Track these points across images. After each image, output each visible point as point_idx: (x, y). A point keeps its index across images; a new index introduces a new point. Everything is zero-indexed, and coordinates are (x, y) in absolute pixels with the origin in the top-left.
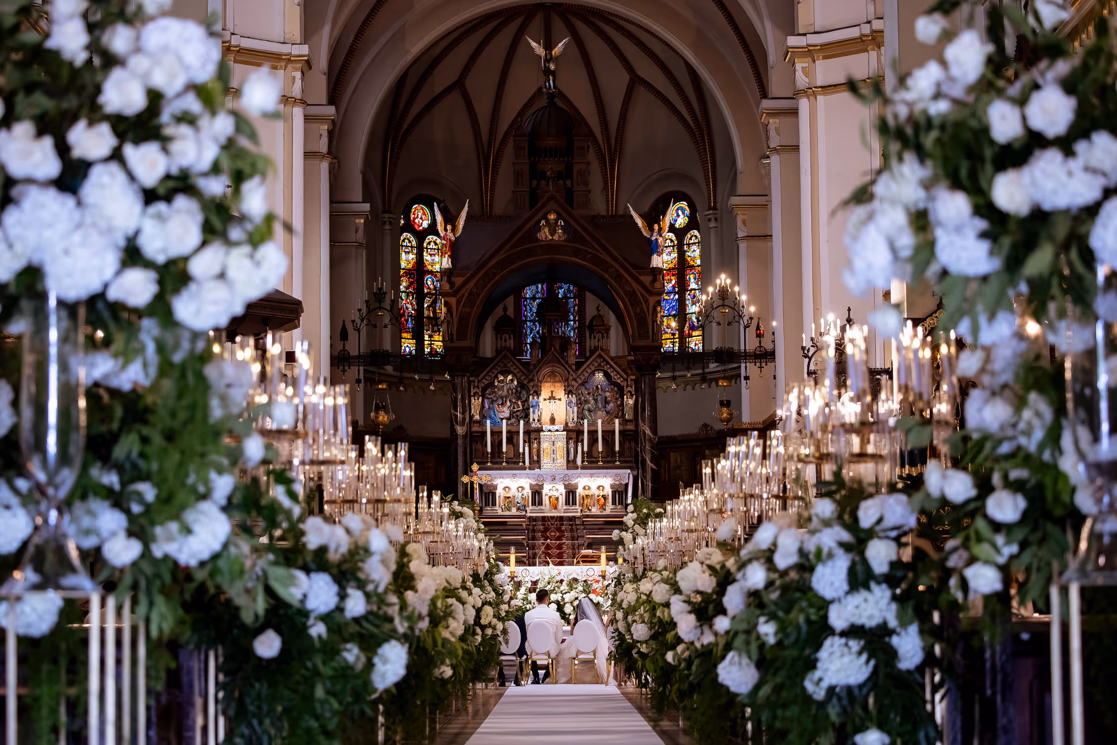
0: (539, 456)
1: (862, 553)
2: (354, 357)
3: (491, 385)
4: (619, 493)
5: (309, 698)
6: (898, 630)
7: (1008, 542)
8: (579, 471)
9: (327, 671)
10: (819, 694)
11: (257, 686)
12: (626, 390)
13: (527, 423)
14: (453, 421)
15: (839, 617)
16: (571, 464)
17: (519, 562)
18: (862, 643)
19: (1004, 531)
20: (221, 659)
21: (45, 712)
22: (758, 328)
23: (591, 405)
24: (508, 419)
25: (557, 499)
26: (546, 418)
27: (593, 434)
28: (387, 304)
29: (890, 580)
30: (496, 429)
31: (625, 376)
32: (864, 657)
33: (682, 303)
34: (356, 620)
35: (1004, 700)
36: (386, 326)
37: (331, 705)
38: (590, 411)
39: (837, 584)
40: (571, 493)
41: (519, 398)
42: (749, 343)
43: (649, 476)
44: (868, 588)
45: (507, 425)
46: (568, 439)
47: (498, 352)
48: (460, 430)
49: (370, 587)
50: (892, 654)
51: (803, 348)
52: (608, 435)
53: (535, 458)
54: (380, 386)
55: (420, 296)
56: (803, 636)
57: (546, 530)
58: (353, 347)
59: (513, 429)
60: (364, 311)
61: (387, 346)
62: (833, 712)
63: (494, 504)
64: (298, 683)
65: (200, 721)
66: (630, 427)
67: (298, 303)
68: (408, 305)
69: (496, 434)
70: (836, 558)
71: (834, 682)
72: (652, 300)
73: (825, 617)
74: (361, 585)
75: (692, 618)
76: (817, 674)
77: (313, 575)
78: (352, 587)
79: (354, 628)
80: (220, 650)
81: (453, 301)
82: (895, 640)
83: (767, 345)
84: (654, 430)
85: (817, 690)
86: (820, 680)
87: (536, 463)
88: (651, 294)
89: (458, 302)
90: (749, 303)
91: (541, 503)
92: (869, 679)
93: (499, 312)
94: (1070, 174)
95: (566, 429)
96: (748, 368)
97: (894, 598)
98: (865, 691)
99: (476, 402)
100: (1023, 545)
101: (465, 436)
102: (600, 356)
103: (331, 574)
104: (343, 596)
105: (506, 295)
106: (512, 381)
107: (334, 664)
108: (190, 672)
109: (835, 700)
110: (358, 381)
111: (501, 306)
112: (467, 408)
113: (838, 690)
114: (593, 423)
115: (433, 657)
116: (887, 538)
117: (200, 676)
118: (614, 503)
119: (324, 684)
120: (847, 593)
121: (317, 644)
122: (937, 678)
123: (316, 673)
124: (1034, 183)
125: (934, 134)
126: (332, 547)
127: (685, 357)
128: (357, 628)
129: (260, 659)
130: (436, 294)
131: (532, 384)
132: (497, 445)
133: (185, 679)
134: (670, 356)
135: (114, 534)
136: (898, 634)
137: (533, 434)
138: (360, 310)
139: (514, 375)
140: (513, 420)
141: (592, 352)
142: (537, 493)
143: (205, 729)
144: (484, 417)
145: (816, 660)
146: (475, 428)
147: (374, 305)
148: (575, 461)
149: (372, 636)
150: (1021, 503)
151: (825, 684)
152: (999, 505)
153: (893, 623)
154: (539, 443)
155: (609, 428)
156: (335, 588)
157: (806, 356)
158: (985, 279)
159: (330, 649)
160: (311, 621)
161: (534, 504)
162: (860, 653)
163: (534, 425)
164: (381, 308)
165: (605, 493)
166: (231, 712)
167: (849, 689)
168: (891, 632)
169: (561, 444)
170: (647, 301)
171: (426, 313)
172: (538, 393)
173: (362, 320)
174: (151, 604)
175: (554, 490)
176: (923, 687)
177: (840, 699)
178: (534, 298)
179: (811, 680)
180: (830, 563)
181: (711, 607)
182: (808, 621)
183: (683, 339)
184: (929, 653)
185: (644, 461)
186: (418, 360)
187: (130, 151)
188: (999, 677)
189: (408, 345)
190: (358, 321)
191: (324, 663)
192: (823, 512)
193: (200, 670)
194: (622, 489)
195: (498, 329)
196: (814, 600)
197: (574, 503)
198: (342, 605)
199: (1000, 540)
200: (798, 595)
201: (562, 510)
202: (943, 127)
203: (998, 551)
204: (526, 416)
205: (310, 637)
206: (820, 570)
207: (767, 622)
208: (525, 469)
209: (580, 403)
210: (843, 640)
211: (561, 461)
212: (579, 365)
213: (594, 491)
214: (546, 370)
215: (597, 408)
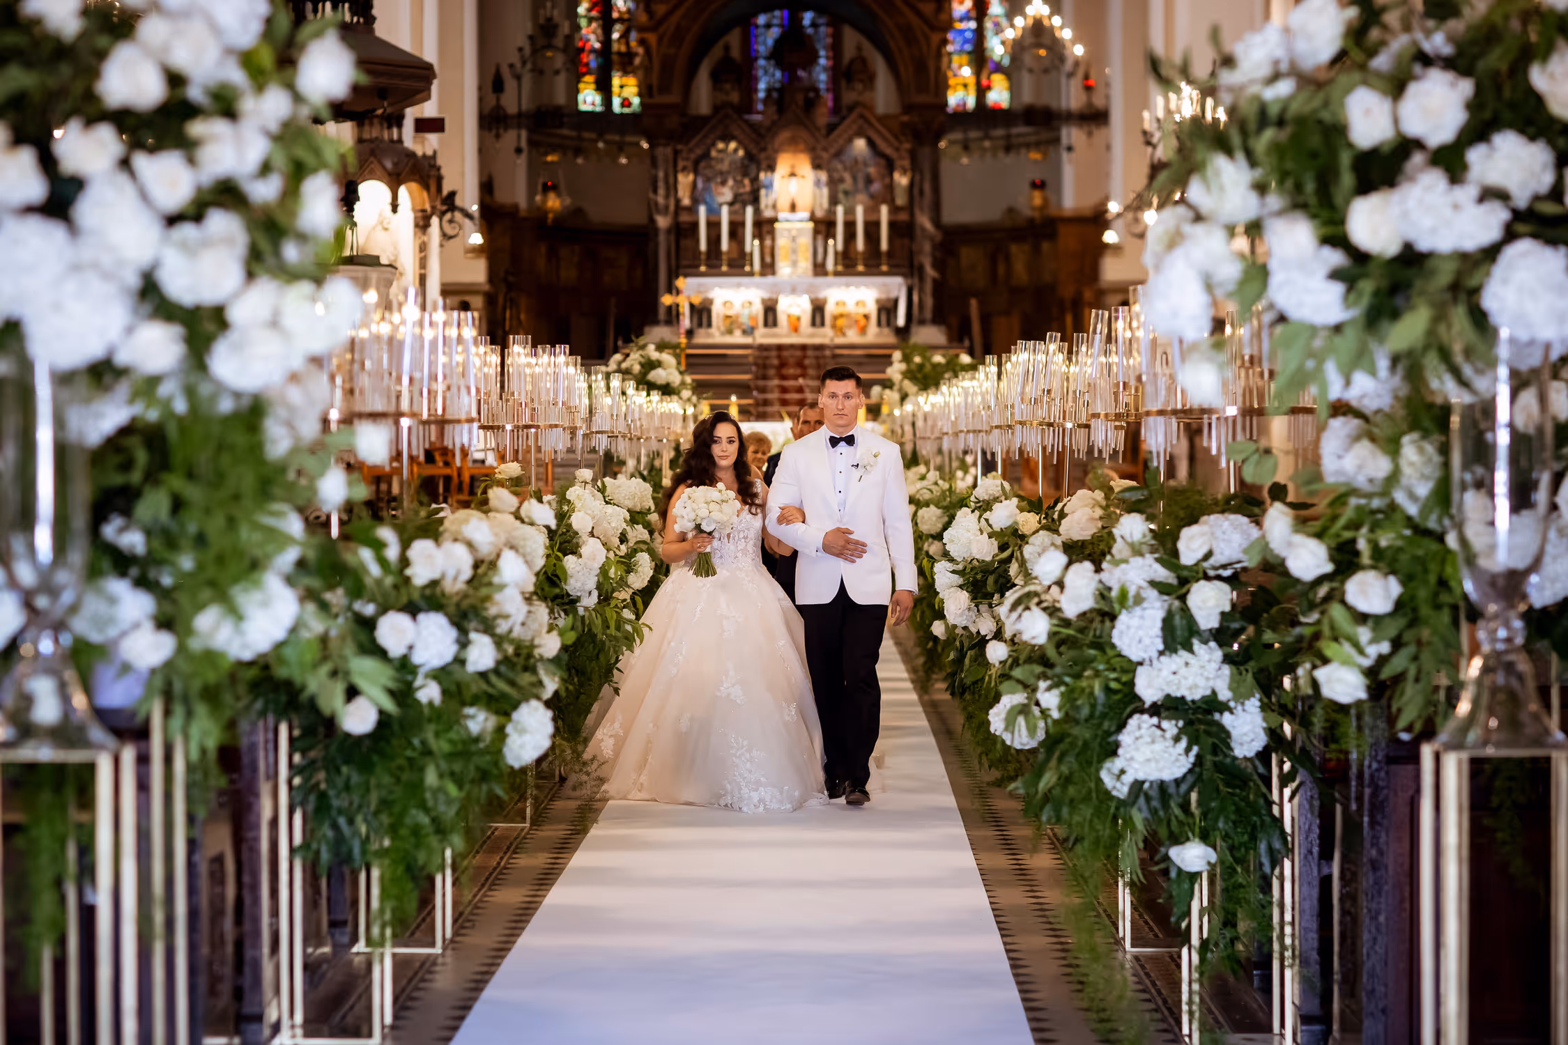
0: (773, 256)
1: (1183, 598)
2: (512, 117)
3: (706, 155)
4: (887, 310)
5: (417, 787)
6: (1232, 704)
7: (1374, 641)
8: (830, 279)
9: (441, 746)
10: (1121, 790)
11: (345, 769)
12: (898, 163)
13: (757, 211)
14: (652, 208)
15: (1149, 686)
16: (819, 269)
17: (745, 413)
18: (1181, 723)
19: (1370, 623)
20: (296, 733)
21: (44, 859)
22: (1087, 77)
23: (848, 184)
24: (731, 204)
25: (799, 319)
26: (784, 203)
27: (850, 226)
28: (559, 42)
29: (1221, 636)
30: (713, 218)
31: (896, 144)
32: (1183, 743)
33: (980, 34)
34: (483, 675)
35: (1373, 823)
36: (557, 72)
37: (446, 793)
38: (846, 193)
39: (1147, 641)
40: (818, 309)
41: (745, 174)
42: (1073, 98)
43: (929, 287)
44: (1190, 649)
45: (731, 213)
46: (816, 232)
47: (716, 109)
48: (663, 222)
49: (502, 627)
50: (1223, 736)
51: (1145, 133)
52: (872, 229)
53: (768, 259)
54: (549, 158)
55: (607, 23)
56: (1099, 708)
57: (783, 365)
58: (510, 102)
59: (738, 218)
60: (527, 51)
61: (561, 99)
62: (1139, 817)
63: (709, 325)
64: (401, 768)
65: (266, 814)
66: (903, 217)
67: (428, 67)
68: (591, 36)
69: (714, 226)
70: (1145, 605)
71: (1141, 777)
72: (935, 38)
73: (1131, 684)
74: (488, 627)
75: (964, 596)
76: (1117, 764)
77: (422, 617)
78: (477, 631)
79: (479, 687)
80: (296, 722)
81: (652, 38)
82: (1227, 719)
83: (1098, 101)
84: (937, 222)
85: (1118, 785)
86: (1123, 772)
87: (769, 268)
88: (933, 28)
89: (660, 39)
90: (1074, 42)
91: (775, 324)
92: (1190, 771)
93: (717, 52)
94: (1456, 207)
95: (813, 218)
96: (1072, 135)
97: (1228, 659)
98: (1184, 788)
99: (685, 180)
100: (1397, 644)
101: (669, 231)
102: (862, 116)
103: (447, 615)
104: (464, 643)
105: (726, 29)
106: (736, 150)
107: (453, 735)
108: (253, 747)
109: (1142, 800)
110: (519, 151)
111: (721, 44)
112: (672, 188)
113: (1146, 786)
114: (850, 212)
115: (603, 643)
116: (1219, 578)
117: (266, 750)
118: (879, 324)
119: (437, 766)
120: (1161, 653)
121: (426, 711)
122: (1287, 766)
123: (427, 752)
124: (1405, 215)
125: (1269, 134)
126: (451, 573)
127: (984, 115)
128: (484, 686)
129: (348, 735)
130: (628, 21)
131: (763, 156)
132: (714, 240)
133: (246, 760)
134: (962, 118)
135: (136, 626)
136: (1231, 711)
137: (765, 227)
138: (520, 50)
139: (740, 142)
140: (737, 206)
141: (851, 109)
142: (770, 311)
143: (274, 822)
144: (696, 201)
145: (1117, 745)
146: (684, 218)
147: (541, 42)
148: (823, 265)
149: (503, 696)
150: (1394, 588)
151: (1128, 779)
152: (1364, 592)
153: (1224, 694)
154: (773, 239)
155: (873, 218)
156: (453, 633)
157: (1148, 143)
158: (1338, 329)
159: (446, 716)
160: (419, 681)
161: (766, 324)
162: (1177, 739)
163: (768, 213)
164: (550, 46)
165: (866, 311)
166: (311, 807)
167: (1162, 785)
168: (1224, 707)
169: (806, 241)
170: (927, 39)
171: (615, 47)
172: (771, 168)
173: (524, 63)
174: (189, 714)
175: (794, 306)
176: (1267, 781)
177: (1148, 798)
178: (768, 26)
179: (1109, 770)
180: (1138, 611)
181: (991, 580)
182: (1108, 690)
183: (982, 91)
184: (1274, 734)
185: (921, 269)
186: (604, 120)
187: (142, 162)
188: (1367, 791)
189: (589, 99)
190: (518, 65)
191: (437, 735)
192: (1131, 535)
193: (266, 742)
194: (890, 305)
195: (717, 77)
196: (1115, 661)
197: (823, 324)
198: (462, 656)
199: (1364, 634)
200: (1092, 652)
201: (808, 335)
202: (1280, 122)
203: (1361, 651)
204: (755, 200)
205: (418, 702)
206: (1124, 619)
207: (1049, 689)
208: (751, 274)
209: (833, 183)
210: (1155, 720)
211: (805, 264)
212: (831, 128)
213: (851, 308)
214: (785, 135)
215: (856, 191)
